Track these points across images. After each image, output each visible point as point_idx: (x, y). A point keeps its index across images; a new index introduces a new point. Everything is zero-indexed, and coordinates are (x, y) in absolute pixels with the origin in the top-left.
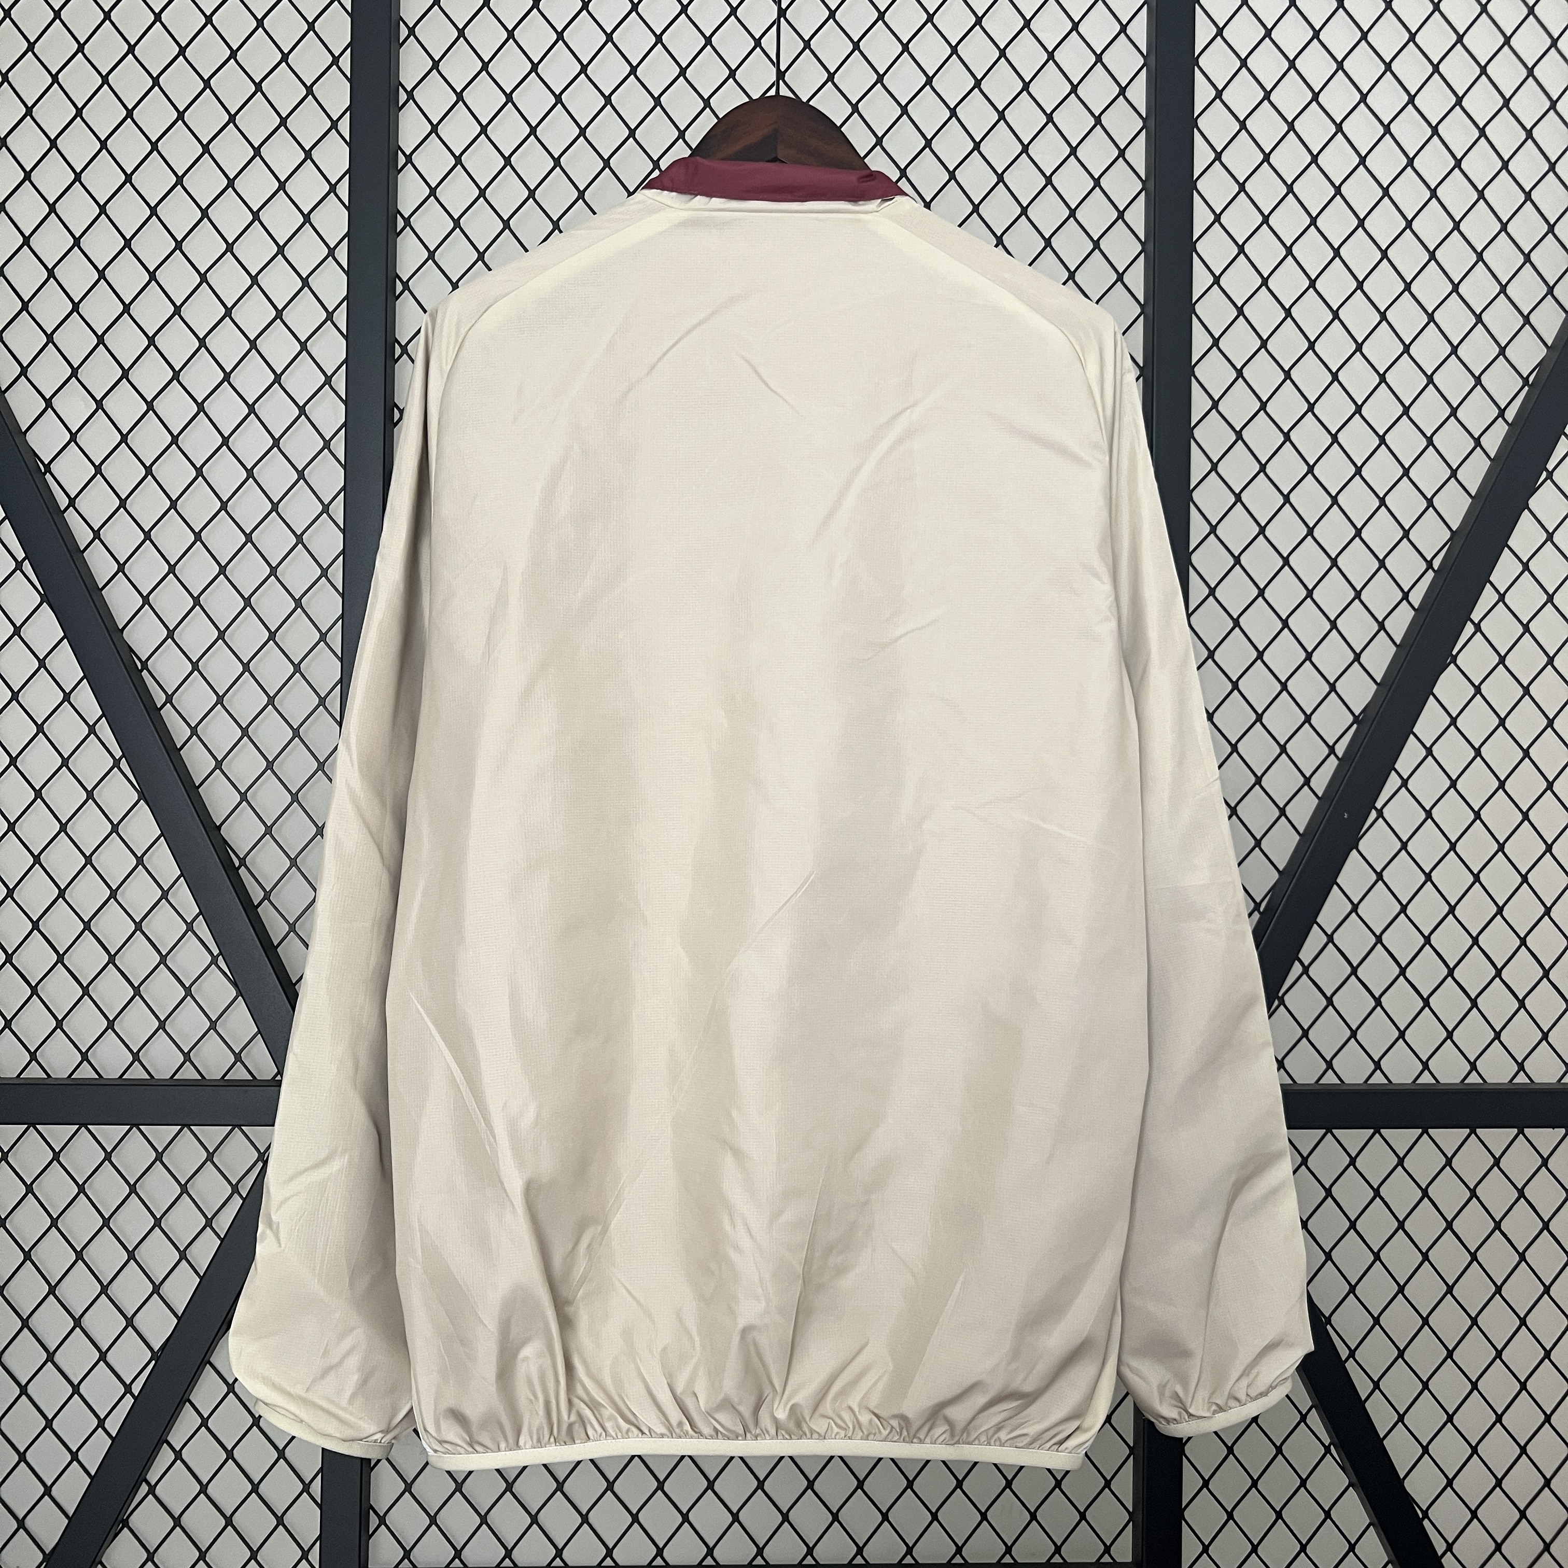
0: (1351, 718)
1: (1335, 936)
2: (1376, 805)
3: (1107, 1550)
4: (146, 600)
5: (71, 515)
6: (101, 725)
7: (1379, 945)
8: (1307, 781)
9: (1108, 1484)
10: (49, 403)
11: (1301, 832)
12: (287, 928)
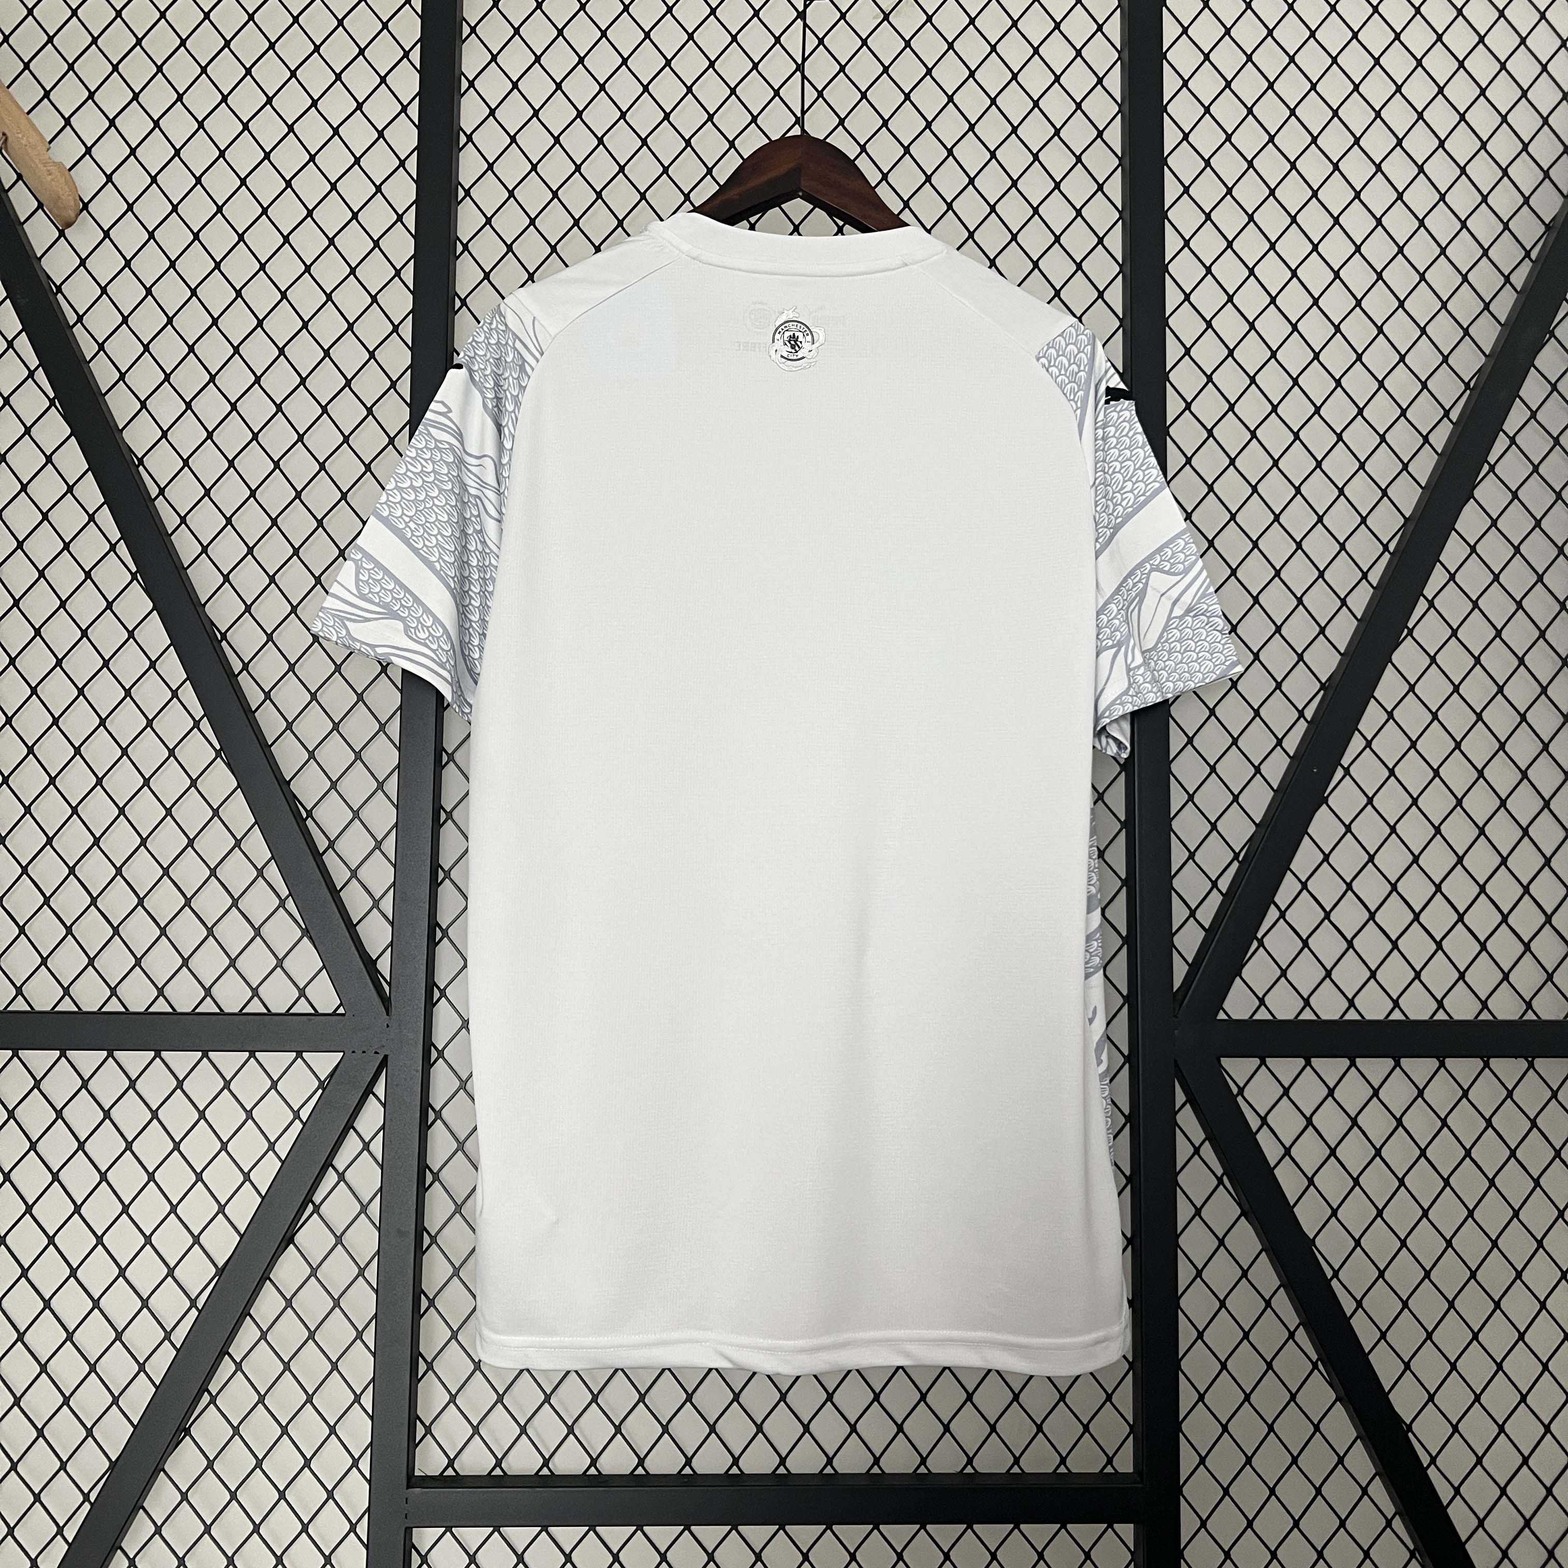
0: (1318, 685)
1: (1309, 883)
2: (1342, 762)
3: (1110, 1461)
4: (226, 578)
5: (160, 503)
7: (1350, 892)
8: (1279, 742)
9: (1109, 1398)
10: (143, 404)
11: (1275, 788)
12: (349, 874)
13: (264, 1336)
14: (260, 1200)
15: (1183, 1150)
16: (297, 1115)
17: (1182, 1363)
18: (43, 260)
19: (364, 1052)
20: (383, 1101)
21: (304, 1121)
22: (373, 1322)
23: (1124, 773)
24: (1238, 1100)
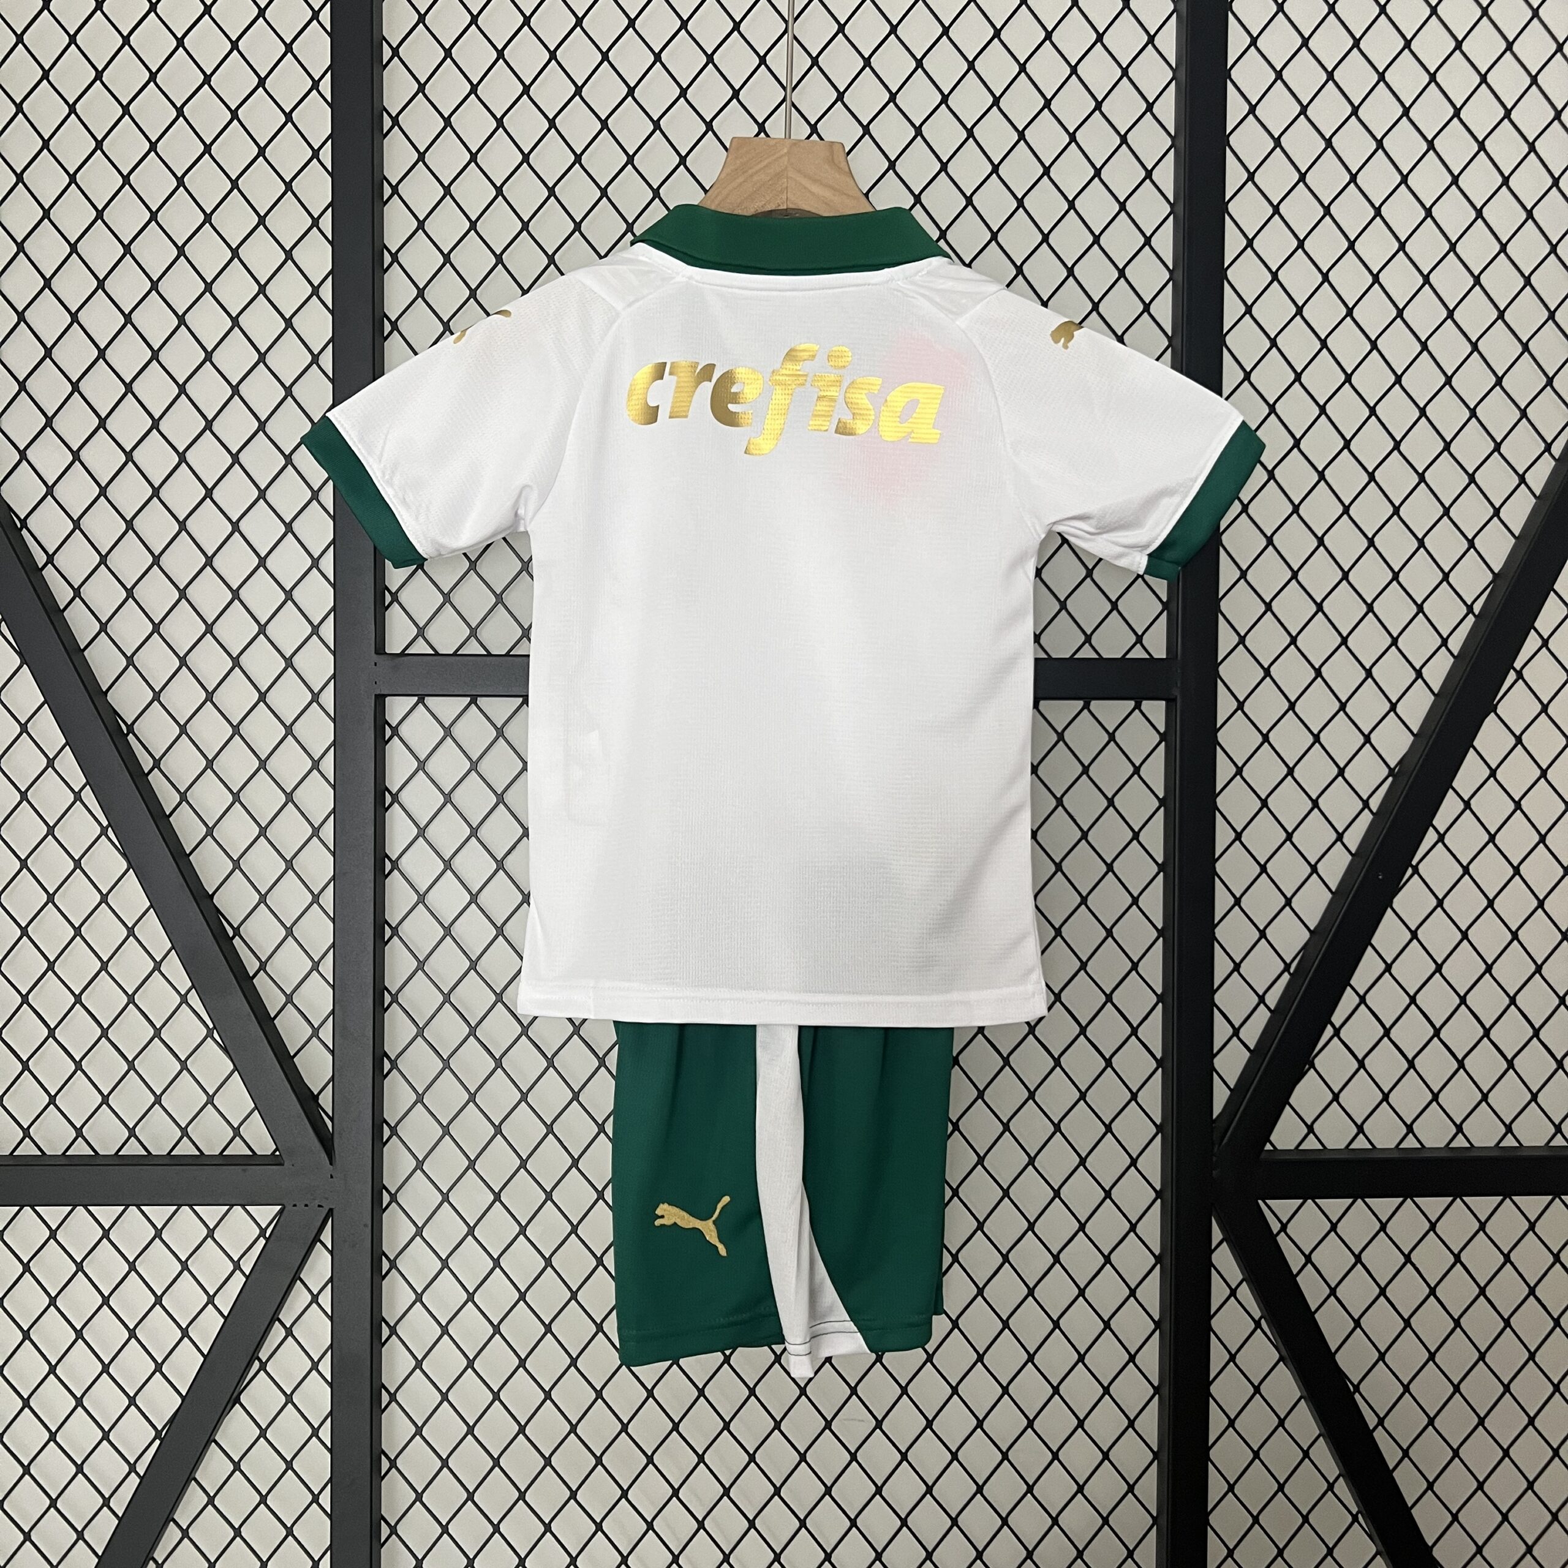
0: (1386, 771)
1: (1367, 997)
2: (1411, 863)
4: (130, 661)
5: (49, 573)
6: (87, 793)
8: (1340, 837)
9: (1130, 1554)
10: (23, 454)
11: (1334, 890)
12: (284, 999)
13: (211, 1501)
14: (202, 1359)
15: (1218, 1291)
16: (237, 1266)
17: (1210, 1517)
19: (306, 1205)
20: (330, 1249)
21: (247, 1274)
22: (329, 1485)
23: (1162, 874)
24: (1279, 1238)
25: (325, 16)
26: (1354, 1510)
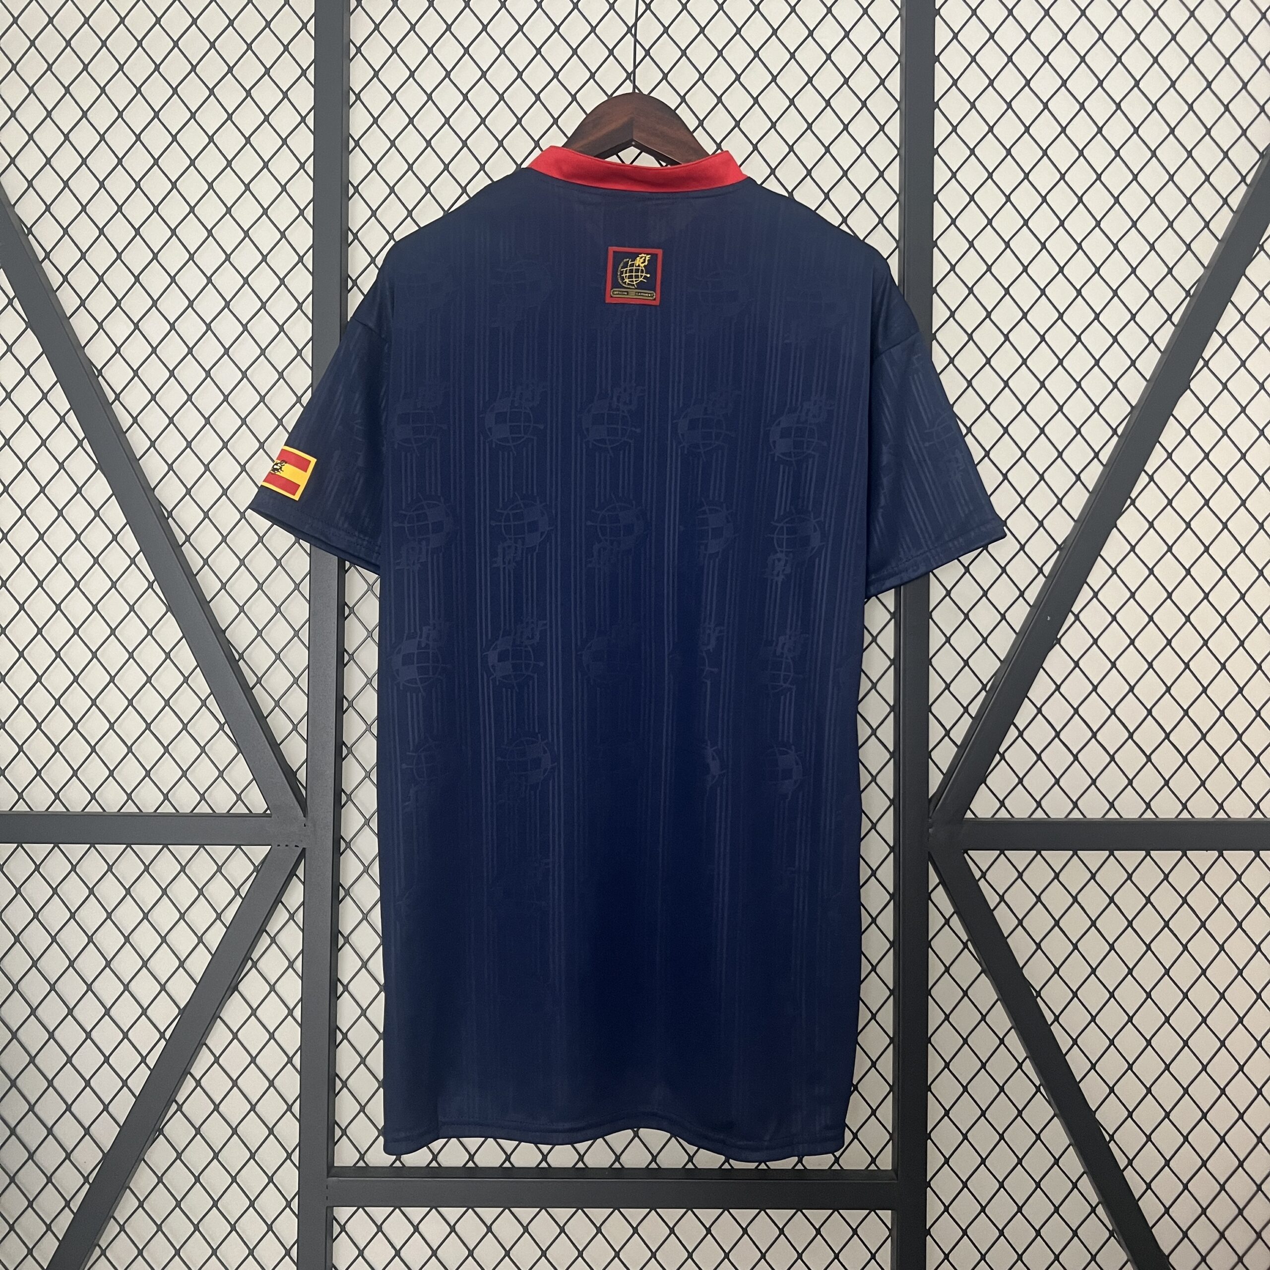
0: (1055, 547)
1: (1043, 709)
2: (1073, 609)
3: (873, 1161)
4: (170, 467)
5: (116, 407)
6: (140, 560)
7: (1076, 716)
8: (1022, 594)
9: (874, 1112)
10: (100, 325)
11: (1017, 631)
12: (273, 704)
13: (217, 1060)
14: (211, 957)
15: (935, 921)
16: (237, 892)
17: (932, 1087)
18: (16, 207)
19: (287, 846)
20: (303, 880)
21: (244, 897)
22: (299, 1051)
23: (893, 620)
24: (980, 883)
25: (311, 26)
26: (1038, 1083)
